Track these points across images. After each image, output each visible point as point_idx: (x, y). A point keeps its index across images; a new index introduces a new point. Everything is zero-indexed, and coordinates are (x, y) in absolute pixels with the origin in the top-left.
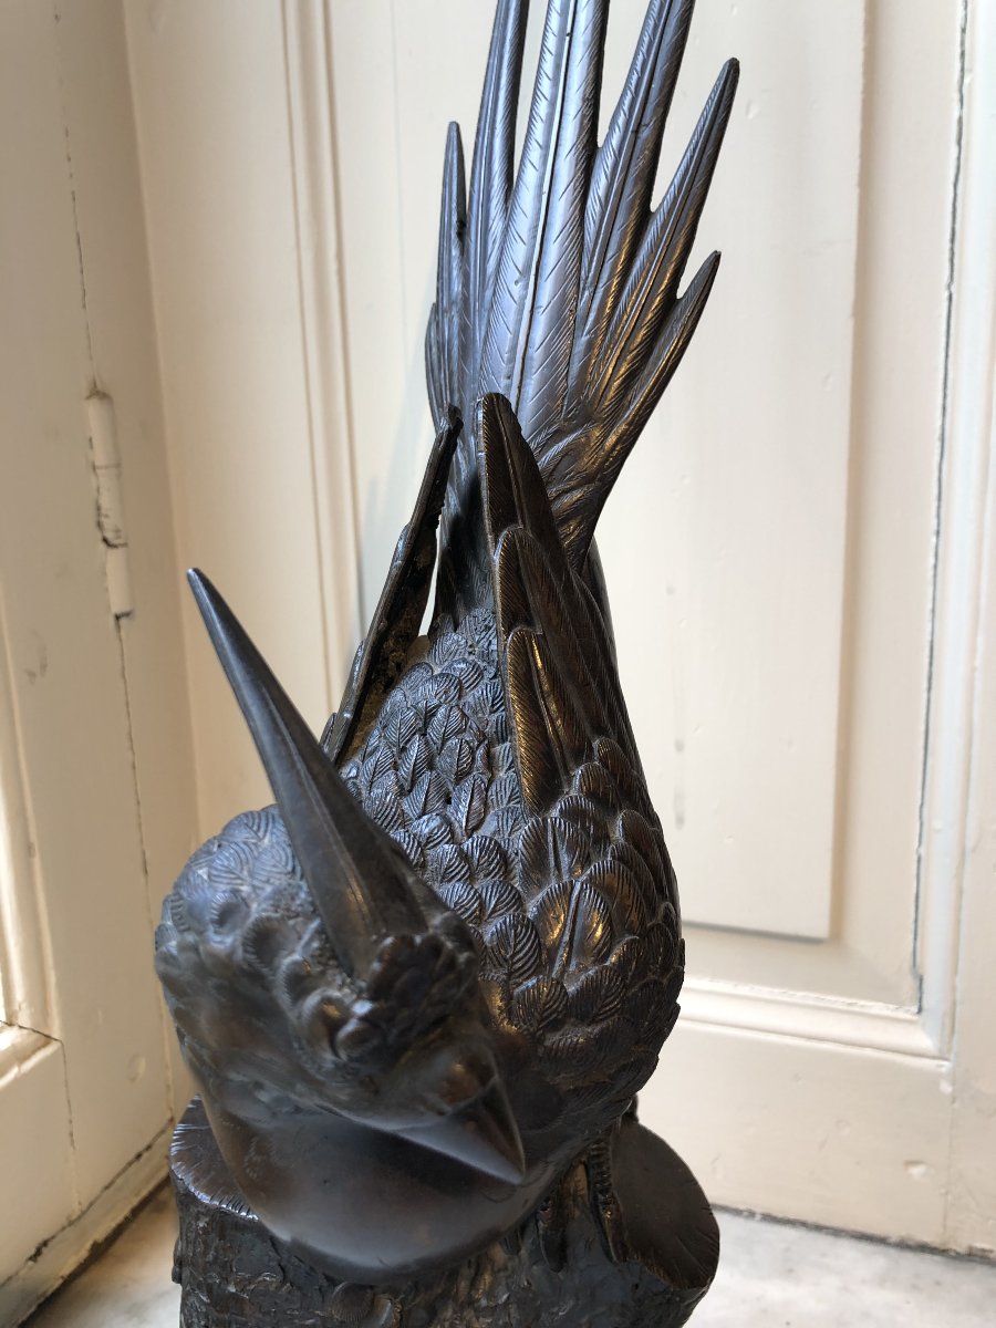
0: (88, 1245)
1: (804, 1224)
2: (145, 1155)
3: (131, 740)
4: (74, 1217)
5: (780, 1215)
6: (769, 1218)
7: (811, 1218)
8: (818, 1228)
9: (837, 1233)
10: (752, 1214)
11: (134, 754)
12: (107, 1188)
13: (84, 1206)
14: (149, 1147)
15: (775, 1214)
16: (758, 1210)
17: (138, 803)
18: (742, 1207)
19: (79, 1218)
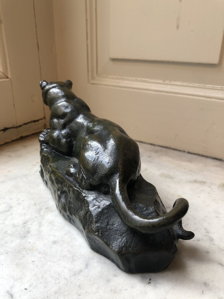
0: (20, 136)
1: (198, 155)
2: (37, 123)
3: (34, 8)
4: (15, 126)
5: (192, 152)
6: (189, 153)
7: (201, 153)
8: (202, 156)
9: (207, 157)
10: (184, 151)
11: (35, 12)
12: (25, 124)
13: (18, 125)
14: (38, 121)
15: (191, 151)
16: (186, 151)
17: (36, 27)
18: (182, 149)
19: (17, 127)
